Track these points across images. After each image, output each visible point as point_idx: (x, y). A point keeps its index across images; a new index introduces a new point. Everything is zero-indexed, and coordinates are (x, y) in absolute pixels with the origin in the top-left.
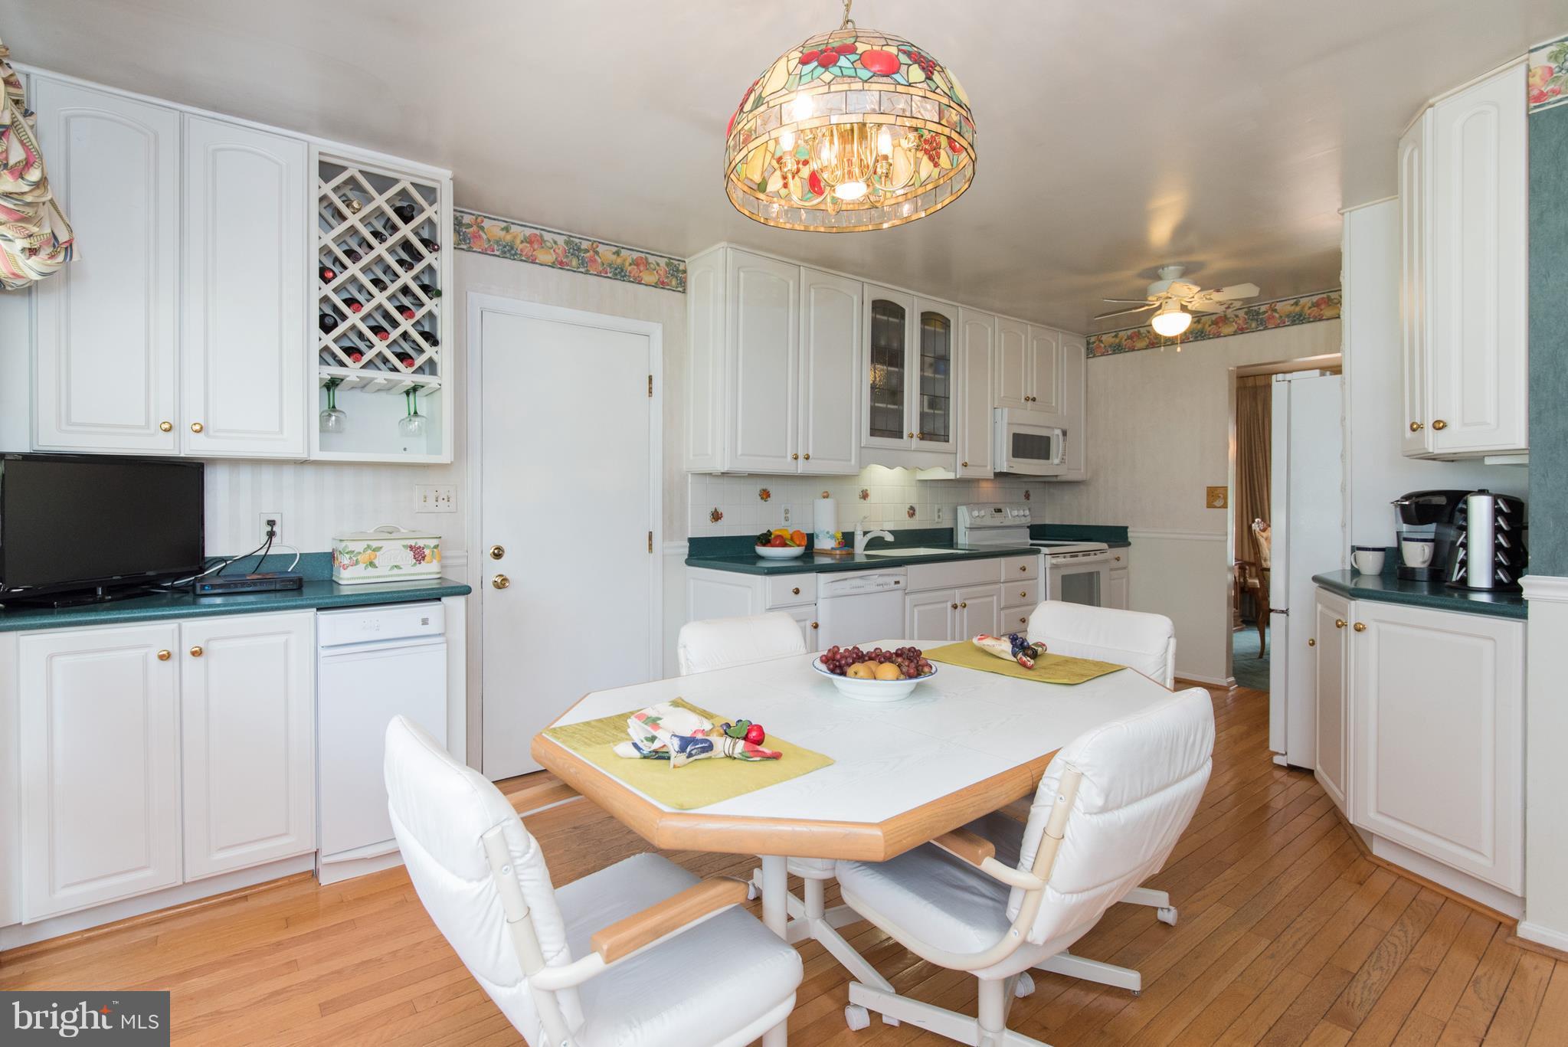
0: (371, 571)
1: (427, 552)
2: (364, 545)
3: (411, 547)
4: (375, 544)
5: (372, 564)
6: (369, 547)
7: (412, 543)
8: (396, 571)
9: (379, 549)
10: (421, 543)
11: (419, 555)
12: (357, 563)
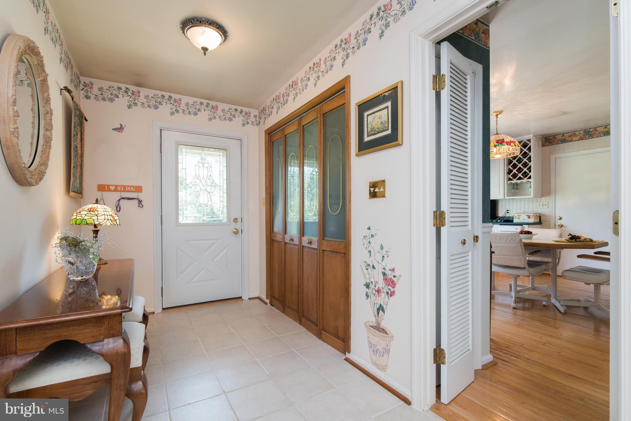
0: (519, 220)
1: (531, 216)
2: (517, 215)
3: (527, 215)
4: (520, 215)
5: (519, 218)
6: (518, 215)
7: (528, 214)
8: (524, 220)
9: (521, 215)
10: (530, 215)
11: (529, 217)
12: (516, 218)
